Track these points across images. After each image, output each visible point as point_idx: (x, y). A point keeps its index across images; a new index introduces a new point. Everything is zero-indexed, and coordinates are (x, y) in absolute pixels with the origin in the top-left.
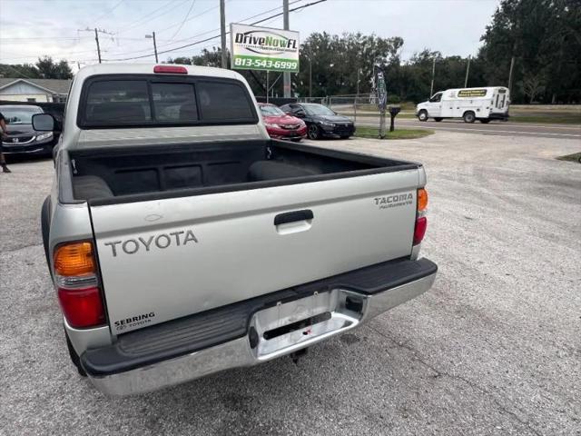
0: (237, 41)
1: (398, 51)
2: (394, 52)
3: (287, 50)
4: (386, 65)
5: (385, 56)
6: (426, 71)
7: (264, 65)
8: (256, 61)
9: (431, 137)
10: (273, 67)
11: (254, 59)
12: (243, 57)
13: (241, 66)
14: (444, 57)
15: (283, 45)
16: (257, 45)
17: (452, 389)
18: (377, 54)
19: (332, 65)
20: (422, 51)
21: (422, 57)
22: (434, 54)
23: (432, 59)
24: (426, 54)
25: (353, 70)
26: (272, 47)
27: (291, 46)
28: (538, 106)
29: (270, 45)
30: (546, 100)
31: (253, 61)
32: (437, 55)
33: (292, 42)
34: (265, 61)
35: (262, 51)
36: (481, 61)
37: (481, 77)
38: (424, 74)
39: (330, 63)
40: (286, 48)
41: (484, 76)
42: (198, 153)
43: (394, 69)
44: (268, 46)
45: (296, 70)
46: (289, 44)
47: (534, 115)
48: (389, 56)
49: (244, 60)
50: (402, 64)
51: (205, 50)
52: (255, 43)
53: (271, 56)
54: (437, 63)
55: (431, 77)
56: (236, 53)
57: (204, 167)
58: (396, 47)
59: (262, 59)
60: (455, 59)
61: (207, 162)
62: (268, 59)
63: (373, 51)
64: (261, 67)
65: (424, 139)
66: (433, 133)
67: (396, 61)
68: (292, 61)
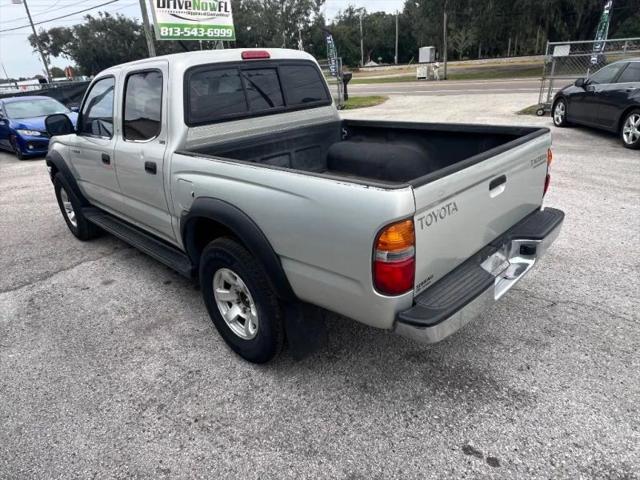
0: (159, 6)
1: (321, 8)
2: (317, 10)
3: (218, 15)
4: (310, 25)
5: (307, 15)
6: (353, 29)
7: (195, 34)
8: (186, 30)
9: (387, 103)
10: (206, 36)
11: (182, 27)
12: (169, 26)
13: (168, 37)
14: (369, 13)
15: (213, 9)
16: (184, 9)
17: (571, 311)
18: (299, 12)
19: (249, 28)
20: (347, 7)
21: (348, 14)
22: (359, 10)
23: (358, 17)
24: (350, 11)
25: (274, 33)
26: (201, 11)
27: (223, 9)
28: (469, 62)
29: (199, 9)
30: (472, 54)
31: (182, 30)
32: (362, 11)
33: (223, 5)
34: (195, 29)
35: (189, 17)
36: (407, 16)
37: (410, 34)
38: (353, 34)
39: (247, 26)
40: (217, 12)
41: (413, 33)
42: (288, 140)
43: (319, 30)
44: (196, 11)
45: (232, 37)
46: (220, 7)
47: (467, 72)
48: (312, 16)
49: (171, 29)
50: (327, 23)
51: (89, 17)
52: (181, 8)
53: (202, 23)
54: (364, 21)
55: (359, 36)
56: (160, 20)
57: (293, 155)
58: (319, 4)
59: (192, 27)
60: (380, 15)
61: (295, 149)
62: (199, 26)
63: (294, 10)
64: (192, 36)
65: (383, 105)
66: (387, 99)
67: (320, 20)
68: (226, 27)
